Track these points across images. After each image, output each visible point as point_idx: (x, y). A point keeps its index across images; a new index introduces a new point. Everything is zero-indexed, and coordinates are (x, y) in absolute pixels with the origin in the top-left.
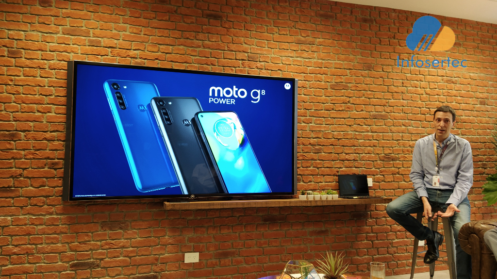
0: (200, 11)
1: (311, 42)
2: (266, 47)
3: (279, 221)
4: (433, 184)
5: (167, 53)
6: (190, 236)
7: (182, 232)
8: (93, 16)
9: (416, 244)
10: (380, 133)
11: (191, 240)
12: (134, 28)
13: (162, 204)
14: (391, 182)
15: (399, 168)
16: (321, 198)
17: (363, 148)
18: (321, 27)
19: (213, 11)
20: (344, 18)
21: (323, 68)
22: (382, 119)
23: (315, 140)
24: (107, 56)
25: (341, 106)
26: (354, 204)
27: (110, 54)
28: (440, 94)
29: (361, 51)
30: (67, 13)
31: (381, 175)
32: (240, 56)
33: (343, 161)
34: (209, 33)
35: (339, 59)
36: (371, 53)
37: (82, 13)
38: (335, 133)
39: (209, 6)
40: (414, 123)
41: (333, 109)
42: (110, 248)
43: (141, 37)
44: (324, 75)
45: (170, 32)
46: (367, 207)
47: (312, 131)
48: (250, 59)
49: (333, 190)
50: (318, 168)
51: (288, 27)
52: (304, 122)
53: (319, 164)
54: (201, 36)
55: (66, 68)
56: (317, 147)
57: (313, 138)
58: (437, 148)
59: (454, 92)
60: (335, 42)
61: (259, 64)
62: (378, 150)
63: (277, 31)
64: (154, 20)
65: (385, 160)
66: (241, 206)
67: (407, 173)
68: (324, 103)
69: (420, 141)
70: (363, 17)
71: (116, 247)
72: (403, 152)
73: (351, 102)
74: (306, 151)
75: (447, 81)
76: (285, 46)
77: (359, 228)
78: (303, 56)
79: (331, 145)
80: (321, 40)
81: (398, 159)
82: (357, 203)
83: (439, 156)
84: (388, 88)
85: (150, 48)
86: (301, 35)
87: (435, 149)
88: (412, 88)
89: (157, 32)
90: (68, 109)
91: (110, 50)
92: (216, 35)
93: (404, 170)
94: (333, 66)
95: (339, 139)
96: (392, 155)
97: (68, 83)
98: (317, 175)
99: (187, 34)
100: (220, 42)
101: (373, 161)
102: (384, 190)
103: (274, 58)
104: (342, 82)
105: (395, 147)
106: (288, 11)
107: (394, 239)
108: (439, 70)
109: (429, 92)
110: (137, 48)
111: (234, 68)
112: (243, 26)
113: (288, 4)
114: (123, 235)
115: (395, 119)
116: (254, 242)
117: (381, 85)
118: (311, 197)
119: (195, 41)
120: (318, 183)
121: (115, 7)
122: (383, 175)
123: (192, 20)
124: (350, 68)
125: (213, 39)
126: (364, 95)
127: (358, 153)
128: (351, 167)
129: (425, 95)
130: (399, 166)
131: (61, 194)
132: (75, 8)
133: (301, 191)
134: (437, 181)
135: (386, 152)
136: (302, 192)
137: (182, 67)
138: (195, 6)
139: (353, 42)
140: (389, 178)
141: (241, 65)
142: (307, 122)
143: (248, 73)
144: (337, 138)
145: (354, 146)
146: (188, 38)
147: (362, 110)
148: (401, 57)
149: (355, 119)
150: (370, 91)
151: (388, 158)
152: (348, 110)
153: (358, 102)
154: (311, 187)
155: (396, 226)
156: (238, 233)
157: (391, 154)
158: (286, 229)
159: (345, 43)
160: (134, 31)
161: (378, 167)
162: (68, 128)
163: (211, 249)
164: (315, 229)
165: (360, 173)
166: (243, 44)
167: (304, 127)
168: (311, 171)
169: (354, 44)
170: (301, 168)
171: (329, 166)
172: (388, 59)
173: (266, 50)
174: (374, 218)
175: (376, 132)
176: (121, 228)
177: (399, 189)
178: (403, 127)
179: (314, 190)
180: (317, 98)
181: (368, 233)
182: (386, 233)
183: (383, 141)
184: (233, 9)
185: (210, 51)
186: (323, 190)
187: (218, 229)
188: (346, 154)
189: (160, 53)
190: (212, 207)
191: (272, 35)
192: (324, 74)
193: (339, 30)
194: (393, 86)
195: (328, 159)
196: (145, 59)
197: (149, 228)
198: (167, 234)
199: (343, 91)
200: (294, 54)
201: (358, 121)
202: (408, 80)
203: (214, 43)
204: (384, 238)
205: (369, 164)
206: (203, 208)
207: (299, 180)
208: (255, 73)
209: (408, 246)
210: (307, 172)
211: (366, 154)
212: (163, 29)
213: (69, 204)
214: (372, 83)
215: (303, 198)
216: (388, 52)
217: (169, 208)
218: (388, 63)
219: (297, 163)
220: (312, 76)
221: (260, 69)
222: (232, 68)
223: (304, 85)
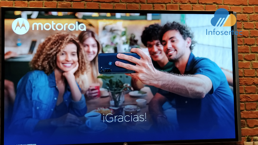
47: (256, 69)
52: (245, 59)
57: (257, 77)
74: (249, 91)
118: (257, 144)
133: (246, 137)
136: (248, 138)
141: (172, 1)
142: (248, 59)
154: (257, 132)
167: (246, 64)
168: (257, 114)
170: (245, 111)
196: (70, 1)
207: (243, 125)
210: (252, 116)
215: (248, 144)
219: (240, 106)
220: (253, 8)
221: (193, 3)
222: (163, 4)
223: (243, 18)
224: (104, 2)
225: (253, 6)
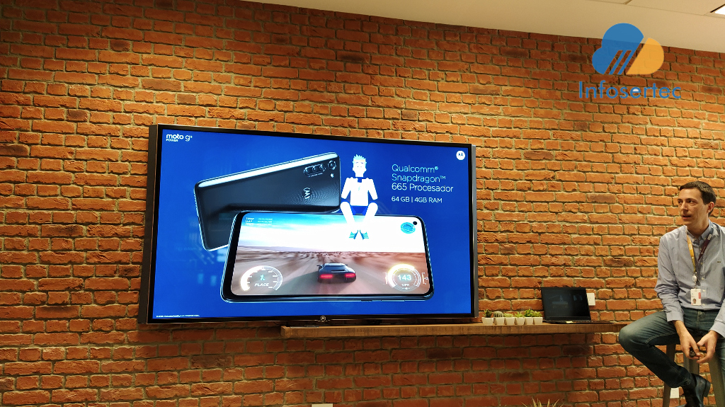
0: (332, 52)
1: (493, 91)
2: (428, 99)
3: (452, 358)
4: (692, 301)
5: (285, 112)
6: (320, 378)
7: (307, 371)
8: (184, 63)
9: (666, 394)
10: (603, 223)
11: (320, 384)
12: (241, 77)
13: (278, 329)
14: (625, 298)
15: (635, 278)
16: (515, 323)
17: (578, 246)
18: (507, 70)
19: (351, 51)
20: (542, 56)
21: (513, 129)
22: (605, 203)
23: (503, 234)
24: (204, 117)
25: (542, 184)
26: (568, 332)
27: (207, 115)
28: (693, 164)
29: (569, 102)
30: (150, 60)
31: (607, 288)
32: (390, 113)
33: (548, 266)
34: (345, 82)
35: (536, 115)
36: (585, 105)
37: (169, 59)
38: (534, 224)
39: (345, 44)
40: (656, 209)
41: (529, 189)
42: (203, 395)
43: (250, 90)
44: (514, 139)
45: (291, 83)
46: (587, 337)
47: (500, 221)
48: (404, 117)
49: (534, 310)
50: (510, 277)
51: (460, 70)
52: (486, 208)
53: (511, 270)
54: (333, 86)
55: (147, 136)
56: (507, 245)
57: (502, 232)
58: (693, 246)
59: (714, 162)
60: (529, 90)
61: (417, 125)
62: (602, 251)
63: (444, 76)
64: (268, 67)
65: (614, 265)
66: (395, 334)
67: (649, 285)
68: (516, 180)
69: (667, 236)
70: (572, 53)
71: (213, 393)
72: (641, 253)
73: (557, 177)
74: (491, 251)
75: (703, 146)
76: (456, 97)
77: (576, 370)
78: (482, 111)
79: (528, 242)
80: (509, 88)
81: (634, 263)
82: (572, 330)
83: (698, 258)
84: (613, 156)
85: (262, 106)
86: (479, 82)
87: (691, 248)
88: (649, 156)
89: (273, 82)
90: (148, 193)
91: (207, 109)
92: (356, 85)
93: (644, 281)
94: (528, 125)
95: (540, 234)
96: (624, 257)
97: (149, 157)
98: (508, 288)
99: (315, 85)
100: (361, 95)
101: (595, 267)
102: (614, 311)
103: (439, 115)
104: (542, 149)
105: (629, 245)
106: (458, 48)
107: (632, 388)
108: (689, 129)
109: (675, 162)
110: (245, 105)
111: (381, 132)
112: (394, 70)
113: (458, 38)
114: (223, 375)
115: (625, 203)
116: (415, 388)
117: (602, 152)
118: (500, 321)
119: (325, 93)
120: (510, 299)
121: (215, 50)
122: (612, 289)
123: (321, 65)
124: (553, 127)
125: (350, 90)
126: (576, 167)
127: (570, 255)
128: (560, 276)
129: (669, 167)
130: (635, 275)
131: (136, 314)
132: (161, 52)
133: (485, 312)
134: (697, 298)
135: (614, 254)
136: (487, 313)
137: (308, 131)
138: (326, 45)
139: (557, 89)
140: (621, 293)
141: (392, 127)
142: (491, 208)
143: (402, 138)
144: (537, 232)
145: (564, 244)
146: (315, 90)
147: (574, 190)
148: (631, 110)
149: (564, 203)
150: (585, 161)
151: (617, 262)
152: (553, 189)
153: (567, 177)
154: (500, 306)
155: (634, 367)
156: (390, 375)
157: (622, 255)
158: (463, 369)
159: (544, 92)
160: (241, 82)
161: (603, 275)
162: (148, 219)
163: (351, 399)
164: (508, 371)
165: (575, 285)
166: (394, 96)
167: (487, 214)
168: (499, 281)
169: (558, 93)
170: (484, 277)
171: (526, 274)
172: (611, 113)
173: (427, 105)
174: (599, 355)
175: (597, 223)
176: (219, 365)
177: (637, 309)
178: (640, 215)
179: (504, 310)
180: (505, 173)
181: (590, 377)
182: (619, 378)
183: (609, 236)
184: (379, 47)
185: (347, 107)
186: (519, 310)
187: (361, 368)
188: (553, 255)
189: (276, 112)
190: (351, 334)
191: (436, 83)
192: (515, 137)
193: (535, 73)
194: (621, 153)
195: (524, 263)
196: (254, 121)
197: (260, 364)
198: (286, 375)
199: (544, 161)
200: (468, 109)
201: (569, 206)
202: (642, 144)
203: (352, 96)
204: (615, 387)
205: (588, 272)
206: (339, 335)
207: (481, 296)
208: (412, 136)
209: (653, 398)
210: (493, 283)
211: (583, 255)
212: (281, 78)
213: (148, 328)
214: (588, 150)
215: (488, 322)
216: (610, 104)
217: (288, 335)
218: (611, 121)
219: (478, 270)
220: (496, 141)
221: (419, 131)
222: (379, 131)
223: (484, 154)
224: (301, 124)
225: (497, 139)
